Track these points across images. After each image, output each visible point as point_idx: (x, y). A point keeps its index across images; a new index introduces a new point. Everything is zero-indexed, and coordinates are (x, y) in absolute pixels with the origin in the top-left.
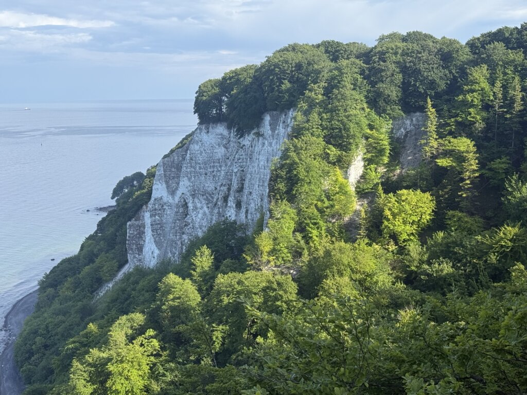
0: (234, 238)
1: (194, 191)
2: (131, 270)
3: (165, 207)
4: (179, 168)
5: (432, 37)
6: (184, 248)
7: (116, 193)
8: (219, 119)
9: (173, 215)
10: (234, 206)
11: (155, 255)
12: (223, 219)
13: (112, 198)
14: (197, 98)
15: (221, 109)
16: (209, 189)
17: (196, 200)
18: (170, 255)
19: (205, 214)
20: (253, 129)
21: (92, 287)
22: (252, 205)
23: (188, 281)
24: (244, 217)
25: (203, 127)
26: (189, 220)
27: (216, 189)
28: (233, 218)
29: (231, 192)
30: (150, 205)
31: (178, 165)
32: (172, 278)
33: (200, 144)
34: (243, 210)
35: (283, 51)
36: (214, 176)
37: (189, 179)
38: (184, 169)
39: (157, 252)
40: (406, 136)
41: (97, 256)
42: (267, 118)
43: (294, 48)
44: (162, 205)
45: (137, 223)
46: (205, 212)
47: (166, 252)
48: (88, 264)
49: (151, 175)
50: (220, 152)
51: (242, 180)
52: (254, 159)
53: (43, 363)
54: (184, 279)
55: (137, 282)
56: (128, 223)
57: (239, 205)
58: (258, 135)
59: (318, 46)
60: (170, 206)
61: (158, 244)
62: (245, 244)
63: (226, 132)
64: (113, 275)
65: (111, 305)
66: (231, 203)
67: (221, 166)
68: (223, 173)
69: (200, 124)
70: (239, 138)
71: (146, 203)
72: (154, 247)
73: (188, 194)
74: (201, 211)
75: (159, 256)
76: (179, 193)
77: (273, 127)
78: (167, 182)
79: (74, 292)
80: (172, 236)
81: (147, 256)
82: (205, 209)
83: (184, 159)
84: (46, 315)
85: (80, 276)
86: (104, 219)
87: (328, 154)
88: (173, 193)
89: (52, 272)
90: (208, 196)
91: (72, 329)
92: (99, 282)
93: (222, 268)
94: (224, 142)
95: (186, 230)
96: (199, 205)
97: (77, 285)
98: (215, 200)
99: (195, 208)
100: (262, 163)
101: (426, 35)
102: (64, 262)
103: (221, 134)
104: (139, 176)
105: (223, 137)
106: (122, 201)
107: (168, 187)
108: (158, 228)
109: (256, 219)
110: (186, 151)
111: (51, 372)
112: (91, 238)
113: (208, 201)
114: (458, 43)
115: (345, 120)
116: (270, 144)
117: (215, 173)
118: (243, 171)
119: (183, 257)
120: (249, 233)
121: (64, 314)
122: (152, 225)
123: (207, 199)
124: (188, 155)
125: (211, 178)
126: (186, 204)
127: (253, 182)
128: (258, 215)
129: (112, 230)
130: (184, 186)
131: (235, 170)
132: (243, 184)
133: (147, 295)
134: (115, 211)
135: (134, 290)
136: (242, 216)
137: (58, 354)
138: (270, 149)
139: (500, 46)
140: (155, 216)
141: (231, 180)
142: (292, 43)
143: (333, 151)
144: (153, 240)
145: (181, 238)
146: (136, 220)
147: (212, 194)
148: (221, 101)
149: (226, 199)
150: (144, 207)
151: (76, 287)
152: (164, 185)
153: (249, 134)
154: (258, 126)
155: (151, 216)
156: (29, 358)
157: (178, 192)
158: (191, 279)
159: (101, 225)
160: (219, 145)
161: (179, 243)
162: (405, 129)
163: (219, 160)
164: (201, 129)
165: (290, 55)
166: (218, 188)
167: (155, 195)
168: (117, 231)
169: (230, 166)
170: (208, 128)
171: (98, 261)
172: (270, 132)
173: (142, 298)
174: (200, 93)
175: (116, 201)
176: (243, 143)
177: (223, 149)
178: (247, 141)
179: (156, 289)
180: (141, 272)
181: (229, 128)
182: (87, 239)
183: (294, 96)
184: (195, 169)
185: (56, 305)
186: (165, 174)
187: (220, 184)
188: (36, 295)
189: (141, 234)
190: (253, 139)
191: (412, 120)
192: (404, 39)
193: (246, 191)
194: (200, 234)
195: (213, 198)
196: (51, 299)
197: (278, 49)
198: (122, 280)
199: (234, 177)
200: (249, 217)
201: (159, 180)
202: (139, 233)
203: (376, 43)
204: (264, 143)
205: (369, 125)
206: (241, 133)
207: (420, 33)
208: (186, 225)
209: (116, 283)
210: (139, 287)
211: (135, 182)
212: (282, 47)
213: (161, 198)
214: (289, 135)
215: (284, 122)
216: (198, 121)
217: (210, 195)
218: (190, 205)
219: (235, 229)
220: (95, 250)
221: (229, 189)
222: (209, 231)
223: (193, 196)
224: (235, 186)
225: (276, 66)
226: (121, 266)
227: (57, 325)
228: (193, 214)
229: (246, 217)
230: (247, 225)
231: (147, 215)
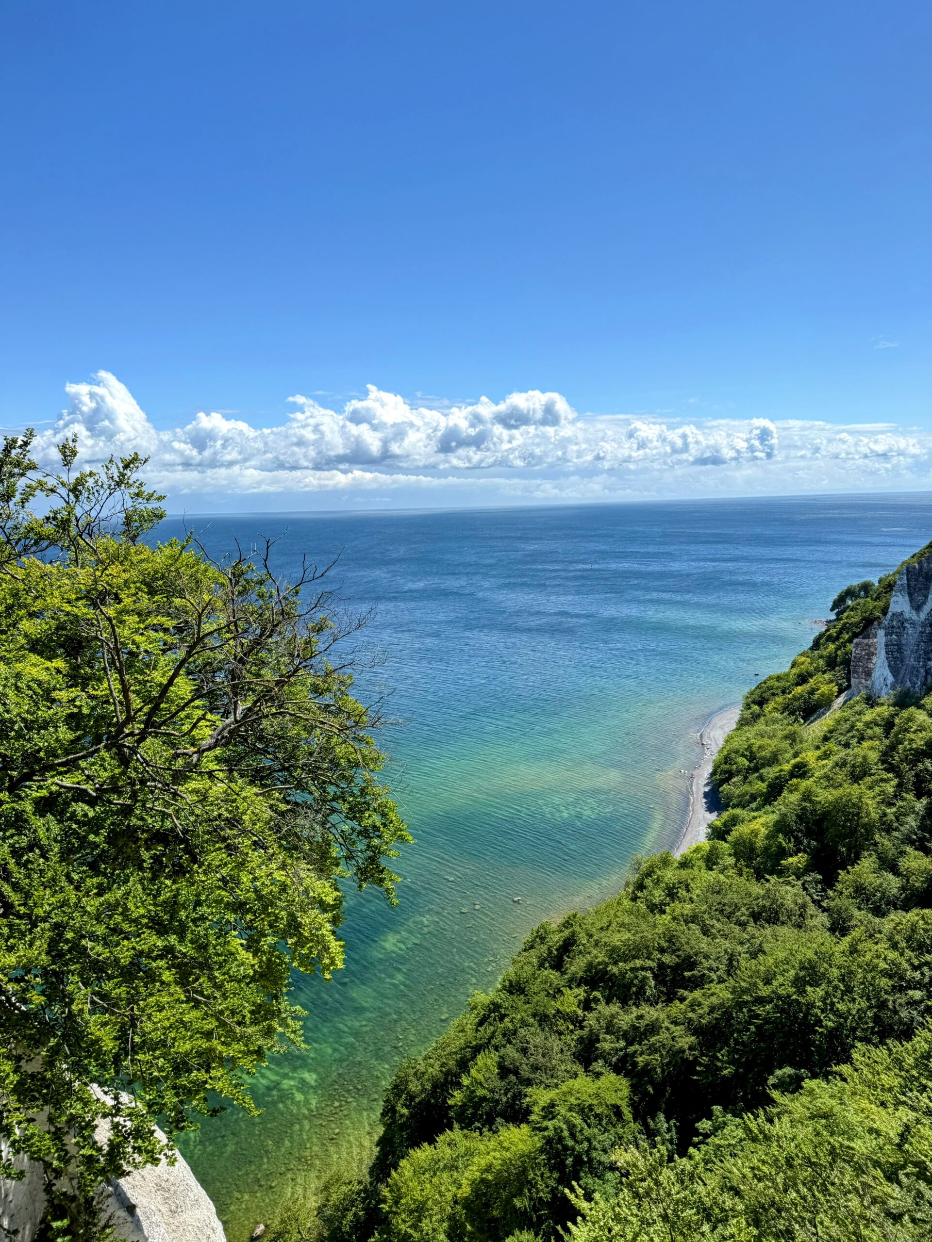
3: (906, 625)
7: (836, 604)
9: (916, 635)
11: (889, 683)
13: (832, 610)
18: (908, 684)
30: (885, 622)
39: (891, 679)
41: (811, 676)
44: (901, 621)
45: (866, 641)
47: (903, 681)
48: (800, 685)
49: (889, 587)
53: (745, 787)
56: (854, 641)
60: (913, 623)
61: (895, 671)
71: (880, 618)
72: (887, 673)
75: (894, 684)
76: (926, 609)
78: (910, 595)
79: (782, 713)
80: (913, 662)
81: (877, 683)
84: (748, 735)
85: (790, 696)
86: (821, 635)
88: (918, 608)
89: (757, 687)
97: (786, 706)
102: (770, 678)
107: (911, 601)
108: (895, 653)
111: (754, 798)
112: (804, 654)
122: (886, 645)
134: (835, 626)
140: (891, 634)
144: (886, 664)
146: (865, 638)
150: (877, 623)
151: (785, 709)
152: (907, 598)
155: (886, 635)
156: (729, 779)
157: (925, 607)
159: (817, 641)
161: (922, 671)
167: (894, 608)
168: (839, 648)
171: (812, 681)
175: (838, 614)
182: (799, 656)
186: (909, 585)
189: (870, 655)
198: (843, 709)
201: (900, 591)
202: (867, 654)
209: (835, 711)
211: (862, 593)
213: (902, 614)
220: (810, 669)
226: (841, 691)
227: (762, 748)
231: (881, 633)
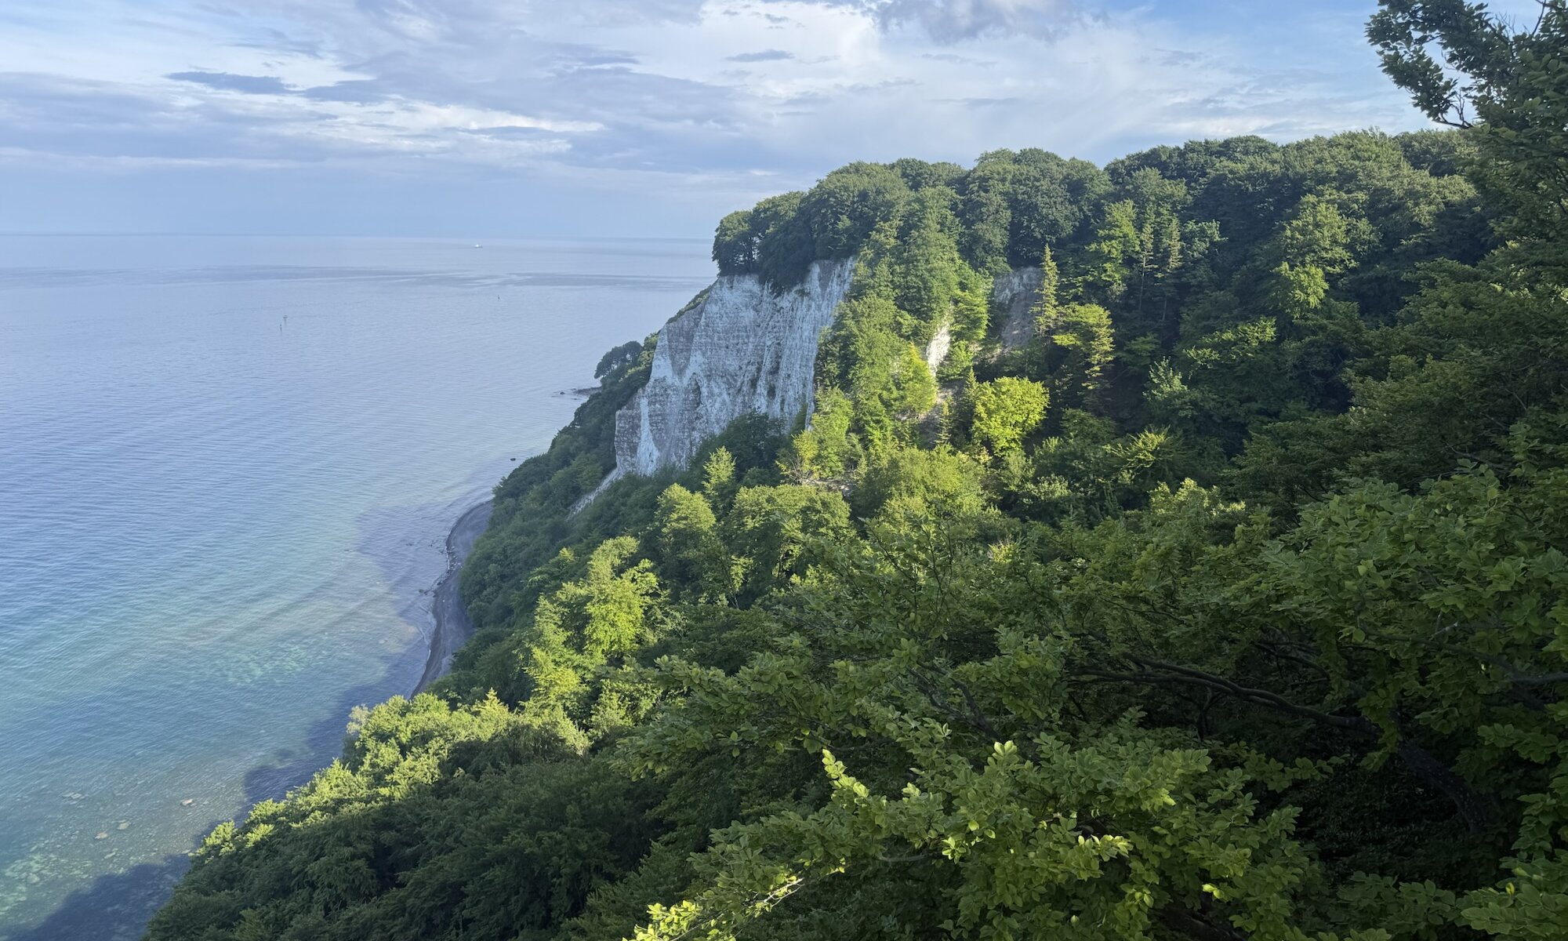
0: (763, 439)
1: (710, 370)
2: (620, 478)
3: (669, 392)
4: (690, 338)
5: (1056, 157)
6: (694, 449)
7: (601, 369)
8: (748, 269)
9: (679, 403)
10: (766, 393)
11: (654, 458)
12: (749, 411)
13: (596, 376)
14: (717, 238)
15: (750, 256)
16: (732, 368)
17: (712, 383)
18: (674, 458)
19: (724, 403)
20: (795, 284)
21: (566, 498)
22: (791, 393)
23: (698, 495)
24: (778, 410)
25: (725, 280)
26: (701, 410)
27: (741, 368)
28: (763, 410)
29: (762, 374)
30: (648, 388)
31: (688, 333)
32: (677, 491)
33: (720, 304)
34: (778, 399)
35: (841, 172)
36: (738, 351)
37: (704, 354)
38: (696, 339)
39: (656, 454)
40: (1012, 300)
41: (573, 456)
42: (816, 270)
43: (857, 169)
44: (664, 390)
45: (630, 412)
46: (724, 401)
47: (668, 455)
48: (561, 467)
49: (651, 346)
50: (748, 316)
51: (778, 357)
52: (795, 327)
53: (499, 600)
54: (693, 492)
55: (627, 495)
56: (618, 413)
57: (772, 392)
58: (802, 293)
59: (893, 166)
60: (676, 390)
61: (659, 443)
62: (778, 447)
63: (756, 288)
64: (596, 483)
65: (592, 525)
66: (761, 388)
67: (748, 337)
68: (751, 346)
69: (721, 275)
70: (775, 298)
71: (643, 385)
72: (652, 446)
73: (702, 375)
74: (719, 399)
75: (659, 460)
76: (689, 373)
77: (824, 282)
78: (672, 357)
79: (542, 504)
80: (677, 433)
81: (643, 459)
82: (725, 396)
83: (697, 325)
84: (503, 534)
85: (550, 483)
86: (584, 406)
87: (900, 323)
88: (680, 372)
89: (511, 476)
90: (729, 378)
91: (539, 555)
92: (577, 492)
93: (747, 478)
94: (755, 302)
95: (698, 425)
96: (716, 391)
97: (546, 494)
98: (739, 384)
99: (711, 394)
100: (806, 334)
101: (1048, 155)
102: (528, 463)
103: (750, 291)
104: (633, 347)
105: (753, 296)
106: (609, 381)
107: (673, 364)
108: (659, 421)
109: (795, 413)
110: (700, 314)
111: (509, 611)
112: (566, 431)
113: (730, 386)
114: (1093, 167)
115: (926, 275)
116: (819, 308)
117: (739, 346)
118: (779, 344)
119: (693, 462)
120: (785, 432)
121: (528, 535)
122: (650, 416)
123: (728, 383)
124: (703, 320)
125: (734, 353)
126: (699, 388)
127: (793, 360)
128: (799, 408)
129: (595, 420)
130: (697, 363)
131: (769, 343)
132: (778, 363)
133: (642, 513)
134: (599, 394)
135: (624, 504)
136: (777, 407)
137: (519, 589)
138: (818, 314)
139: (1153, 174)
140: (654, 403)
141: (762, 357)
142: (854, 161)
143: (908, 320)
144: (651, 437)
145: (690, 436)
146: (628, 409)
147: (734, 376)
148: (751, 243)
149: (754, 383)
150: (640, 391)
151: (545, 498)
152: (669, 361)
153: (789, 291)
154: (803, 281)
155: (650, 404)
156: (480, 592)
157: (687, 371)
158: (703, 493)
159: (580, 413)
160: (746, 306)
161: (687, 442)
162: (1011, 290)
163: (746, 327)
164: (721, 283)
165: (852, 179)
166: (744, 367)
167: (655, 374)
168: (602, 422)
169: (761, 337)
170: (732, 282)
171: (574, 463)
172: (819, 290)
173: (634, 517)
174: (722, 230)
175: (602, 381)
176: (781, 304)
177: (752, 312)
178: (786, 301)
179: (655, 506)
180: (633, 481)
181: (762, 282)
182: (561, 432)
183: (855, 239)
184: (711, 338)
185: (517, 522)
186: (670, 346)
187: (746, 361)
188: (490, 506)
189: (635, 428)
190: (795, 299)
191: (1022, 278)
192: (1016, 160)
193: (782, 373)
194: (717, 432)
195: (736, 381)
196: (510, 513)
197: (835, 170)
198: (608, 491)
199: (766, 353)
200: (786, 407)
201: (662, 353)
202: (632, 427)
203: (976, 164)
204: (810, 306)
205: (961, 283)
206: (778, 290)
207: (1039, 152)
208: (697, 418)
209: (600, 495)
210: (631, 500)
211: (628, 356)
212: (840, 167)
213: (664, 379)
214: (845, 295)
215: (839, 276)
216: (718, 271)
217: (732, 376)
218: (704, 391)
219: (766, 426)
220: (572, 449)
221: (759, 370)
222: (729, 427)
223: (709, 377)
224: (768, 365)
225: (832, 194)
226: (607, 471)
227: (519, 548)
228: (708, 403)
229: (782, 409)
230: (782, 421)
231: (644, 402)
